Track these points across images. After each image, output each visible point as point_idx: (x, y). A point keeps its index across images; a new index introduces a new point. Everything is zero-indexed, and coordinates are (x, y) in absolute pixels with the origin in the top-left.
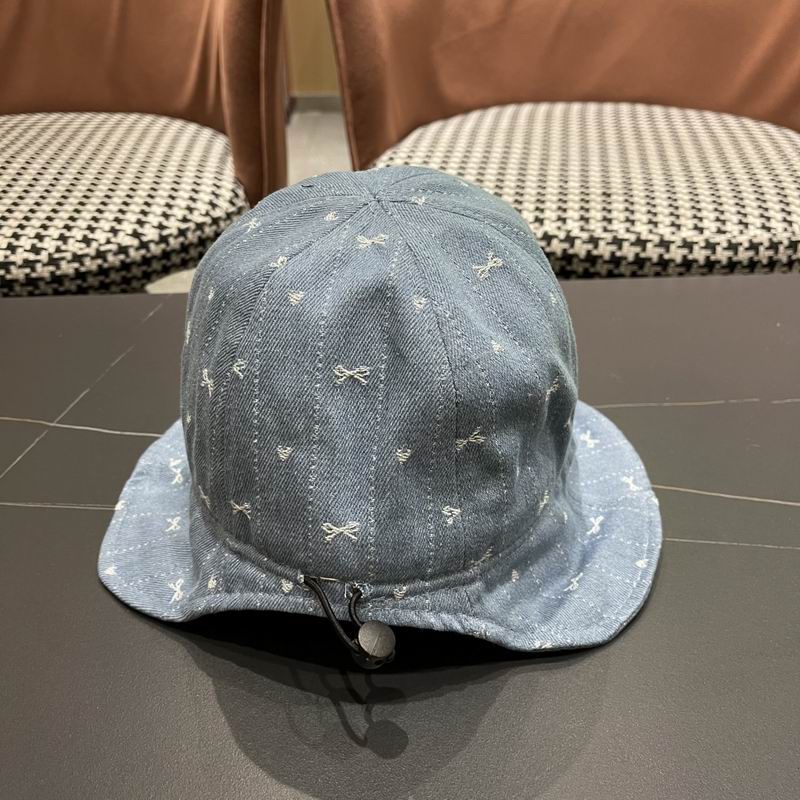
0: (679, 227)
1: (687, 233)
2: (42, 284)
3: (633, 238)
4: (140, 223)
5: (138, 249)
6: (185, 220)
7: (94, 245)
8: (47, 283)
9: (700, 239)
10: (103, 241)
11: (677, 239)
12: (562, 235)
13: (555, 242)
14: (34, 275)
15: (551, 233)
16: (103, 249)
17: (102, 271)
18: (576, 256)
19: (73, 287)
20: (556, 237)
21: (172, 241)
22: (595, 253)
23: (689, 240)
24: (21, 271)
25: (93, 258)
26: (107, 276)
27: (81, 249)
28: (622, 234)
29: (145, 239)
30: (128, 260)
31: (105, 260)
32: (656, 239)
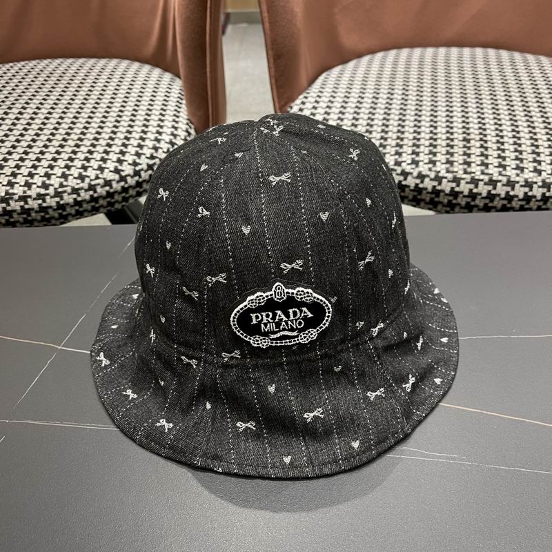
0: (522, 169)
1: (529, 175)
2: (50, 211)
3: (486, 178)
4: (120, 161)
5: (118, 182)
6: (152, 157)
7: (87, 180)
8: (54, 210)
9: (539, 180)
10: (93, 177)
11: (521, 179)
12: (432, 175)
13: (427, 180)
14: (44, 205)
15: (424, 173)
16: (93, 183)
17: (93, 199)
18: (443, 191)
19: (73, 212)
20: (428, 176)
21: (143, 174)
22: (457, 189)
23: (530, 180)
24: (35, 202)
25: (86, 190)
26: (97, 202)
27: (78, 184)
28: (478, 176)
29: (123, 174)
30: (112, 191)
31: (95, 192)
32: (504, 179)
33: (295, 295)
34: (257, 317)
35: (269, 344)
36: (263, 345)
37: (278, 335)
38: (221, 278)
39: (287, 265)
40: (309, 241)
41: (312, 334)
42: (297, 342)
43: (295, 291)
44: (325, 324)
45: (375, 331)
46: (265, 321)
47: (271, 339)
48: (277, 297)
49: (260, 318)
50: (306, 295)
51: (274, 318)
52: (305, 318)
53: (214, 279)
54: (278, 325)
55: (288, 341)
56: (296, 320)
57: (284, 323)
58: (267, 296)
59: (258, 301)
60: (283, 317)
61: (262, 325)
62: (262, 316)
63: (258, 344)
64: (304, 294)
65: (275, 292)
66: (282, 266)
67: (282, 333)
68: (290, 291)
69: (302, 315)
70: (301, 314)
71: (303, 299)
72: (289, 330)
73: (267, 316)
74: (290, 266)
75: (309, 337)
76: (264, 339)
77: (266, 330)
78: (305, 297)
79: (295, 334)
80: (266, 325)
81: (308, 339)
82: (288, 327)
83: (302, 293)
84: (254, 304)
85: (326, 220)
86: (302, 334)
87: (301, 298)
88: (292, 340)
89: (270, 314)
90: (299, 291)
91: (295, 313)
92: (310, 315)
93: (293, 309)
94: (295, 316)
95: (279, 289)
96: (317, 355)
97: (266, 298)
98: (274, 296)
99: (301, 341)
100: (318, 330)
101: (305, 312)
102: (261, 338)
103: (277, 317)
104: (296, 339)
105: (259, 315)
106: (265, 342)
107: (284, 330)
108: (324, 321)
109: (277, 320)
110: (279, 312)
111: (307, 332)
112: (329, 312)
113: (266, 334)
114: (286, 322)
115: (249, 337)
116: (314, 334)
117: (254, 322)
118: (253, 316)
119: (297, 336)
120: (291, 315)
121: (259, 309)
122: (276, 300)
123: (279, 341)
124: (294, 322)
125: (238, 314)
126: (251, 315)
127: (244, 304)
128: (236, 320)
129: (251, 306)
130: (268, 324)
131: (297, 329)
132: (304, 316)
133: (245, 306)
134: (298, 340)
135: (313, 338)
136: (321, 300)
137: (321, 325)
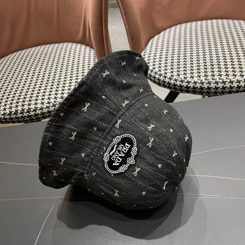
33: (126, 165)
34: (127, 147)
35: (114, 142)
36: (115, 140)
37: (115, 148)
38: (150, 144)
41: (106, 159)
42: (107, 152)
43: (127, 166)
44: (106, 166)
46: (124, 148)
47: (115, 144)
48: (130, 159)
49: (126, 147)
50: (123, 169)
51: (123, 152)
52: (114, 162)
53: (151, 141)
54: (119, 151)
55: (110, 149)
56: (116, 158)
57: (118, 153)
58: (133, 156)
59: (134, 152)
60: (121, 155)
61: (123, 146)
62: (127, 149)
63: (117, 138)
64: (124, 169)
65: (132, 160)
66: (139, 169)
67: (114, 150)
68: (128, 165)
71: (122, 167)
72: (114, 153)
73: (125, 150)
74: (137, 171)
76: (117, 142)
77: (120, 145)
79: (111, 154)
81: (105, 156)
83: (125, 168)
84: (133, 150)
85: (142, 193)
86: (109, 156)
87: (123, 167)
88: (109, 151)
89: (125, 152)
91: (119, 160)
92: (114, 164)
93: (121, 161)
94: (118, 159)
97: (132, 155)
98: (131, 158)
99: (106, 154)
100: (106, 162)
101: (116, 163)
102: (118, 142)
103: (122, 153)
104: (108, 152)
105: (128, 148)
106: (116, 141)
107: (115, 152)
108: (107, 167)
109: (121, 152)
110: (124, 155)
111: (108, 158)
112: (110, 171)
113: (118, 144)
115: (122, 137)
116: (106, 160)
117: (126, 144)
118: (129, 146)
119: (109, 154)
122: (129, 158)
123: (112, 146)
124: (116, 157)
125: (134, 141)
126: (130, 145)
127: (136, 146)
128: (132, 138)
129: (133, 148)
130: (122, 148)
131: (112, 156)
132: (115, 162)
133: (135, 146)
134: (108, 153)
135: (104, 158)
136: (116, 172)
137: (107, 165)
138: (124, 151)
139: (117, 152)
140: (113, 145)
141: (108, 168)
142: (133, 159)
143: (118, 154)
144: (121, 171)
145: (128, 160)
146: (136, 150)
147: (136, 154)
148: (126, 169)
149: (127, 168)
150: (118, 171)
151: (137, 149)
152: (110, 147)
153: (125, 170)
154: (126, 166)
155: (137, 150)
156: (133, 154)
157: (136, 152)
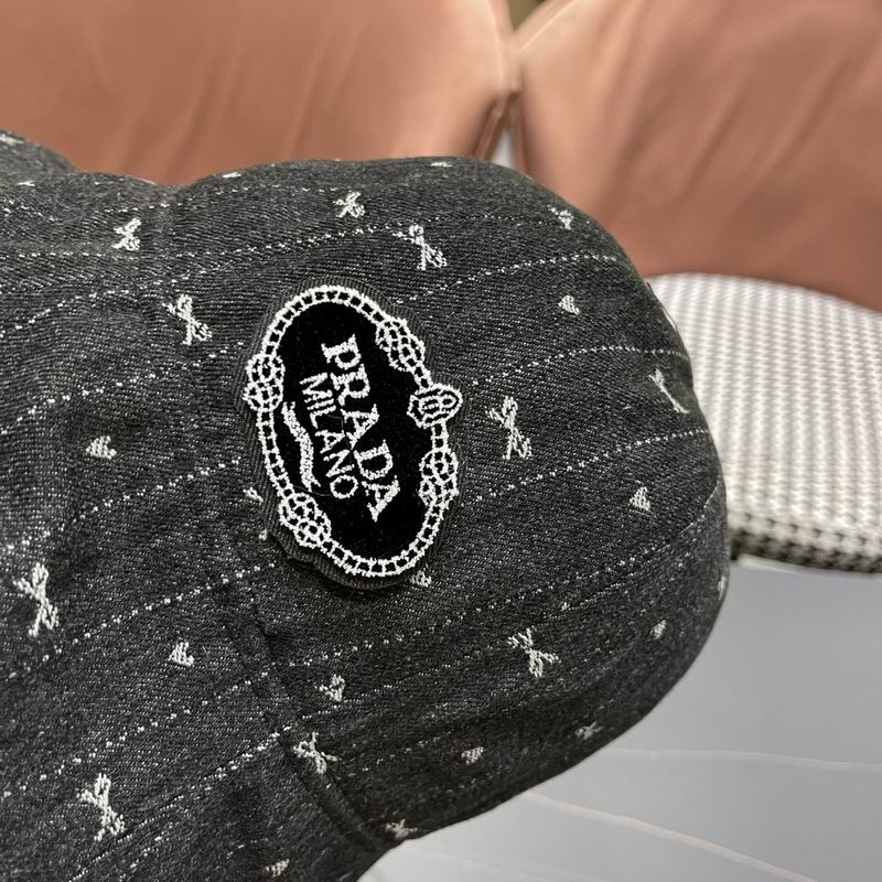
33: (435, 450)
34: (347, 357)
36: (253, 392)
37: (296, 430)
38: (430, 256)
39: (513, 413)
40: (582, 465)
41: (313, 530)
42: (281, 492)
43: (445, 449)
44: (352, 564)
45: (306, 749)
46: (337, 381)
47: (278, 412)
48: (422, 402)
49: (346, 366)
50: (441, 482)
51: (352, 404)
52: (363, 498)
53: (420, 241)
54: (332, 422)
55: (280, 462)
56: (355, 472)
57: (339, 437)
58: (419, 371)
59: (400, 348)
60: (360, 431)
61: (323, 377)
62: (355, 369)
63: (256, 377)
64: (444, 477)
65: (435, 392)
66: (509, 402)
67: (304, 441)
68: (445, 436)
69: (375, 487)
70: (375, 481)
71: (426, 478)
72: (318, 458)
73: (356, 385)
74: (510, 423)
75: (304, 525)
76: (276, 391)
77: (307, 392)
78: (433, 480)
79: (308, 478)
80: (326, 385)
81: (294, 522)
82: (328, 453)
84: (390, 340)
85: (632, 507)
86: (309, 499)
87: (428, 472)
88: (285, 476)
89: (365, 393)
90: (449, 459)
91: (377, 463)
92: (376, 512)
93: (388, 456)
94: (366, 464)
95: (447, 402)
96: (230, 570)
97: (412, 370)
98: (423, 390)
99: (285, 502)
100: (328, 546)
101: (383, 492)
102: (279, 383)
103: (356, 415)
104: (290, 486)
105: (354, 362)
106: (265, 396)
107: (318, 443)
108: (360, 559)
109: (346, 415)
110: (373, 416)
111: (318, 513)
112: (391, 567)
113: (293, 393)
114: (344, 444)
115: (276, 345)
116: (315, 537)
117: (329, 353)
118: (351, 345)
119: (299, 487)
120: (369, 455)
121: (374, 358)
122: (413, 398)
123: (273, 436)
124: (349, 468)
125: (347, 303)
126: (352, 339)
127: (383, 314)
128: (326, 299)
129: (382, 333)
130: (329, 393)
131: (325, 481)
132: (372, 493)
133: (378, 317)
134: (288, 493)
135: (302, 535)
136: (428, 532)
137: (348, 553)
138: (355, 395)
139: (325, 434)
140: (271, 423)
141: (371, 563)
142: (433, 386)
143: (346, 440)
144: (444, 505)
145: (420, 417)
146: (402, 331)
147: (421, 344)
148: (455, 463)
149: (453, 455)
150: (432, 521)
151: (399, 320)
152: (266, 452)
153: (453, 478)
154: (439, 456)
155: (404, 323)
156: (411, 362)
157: (410, 336)
